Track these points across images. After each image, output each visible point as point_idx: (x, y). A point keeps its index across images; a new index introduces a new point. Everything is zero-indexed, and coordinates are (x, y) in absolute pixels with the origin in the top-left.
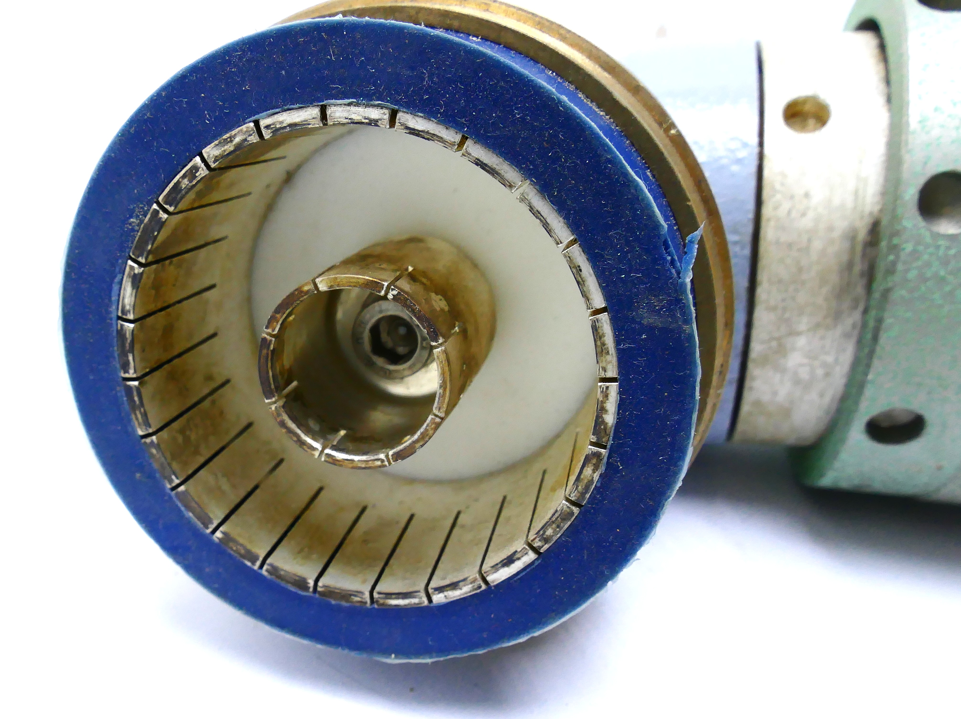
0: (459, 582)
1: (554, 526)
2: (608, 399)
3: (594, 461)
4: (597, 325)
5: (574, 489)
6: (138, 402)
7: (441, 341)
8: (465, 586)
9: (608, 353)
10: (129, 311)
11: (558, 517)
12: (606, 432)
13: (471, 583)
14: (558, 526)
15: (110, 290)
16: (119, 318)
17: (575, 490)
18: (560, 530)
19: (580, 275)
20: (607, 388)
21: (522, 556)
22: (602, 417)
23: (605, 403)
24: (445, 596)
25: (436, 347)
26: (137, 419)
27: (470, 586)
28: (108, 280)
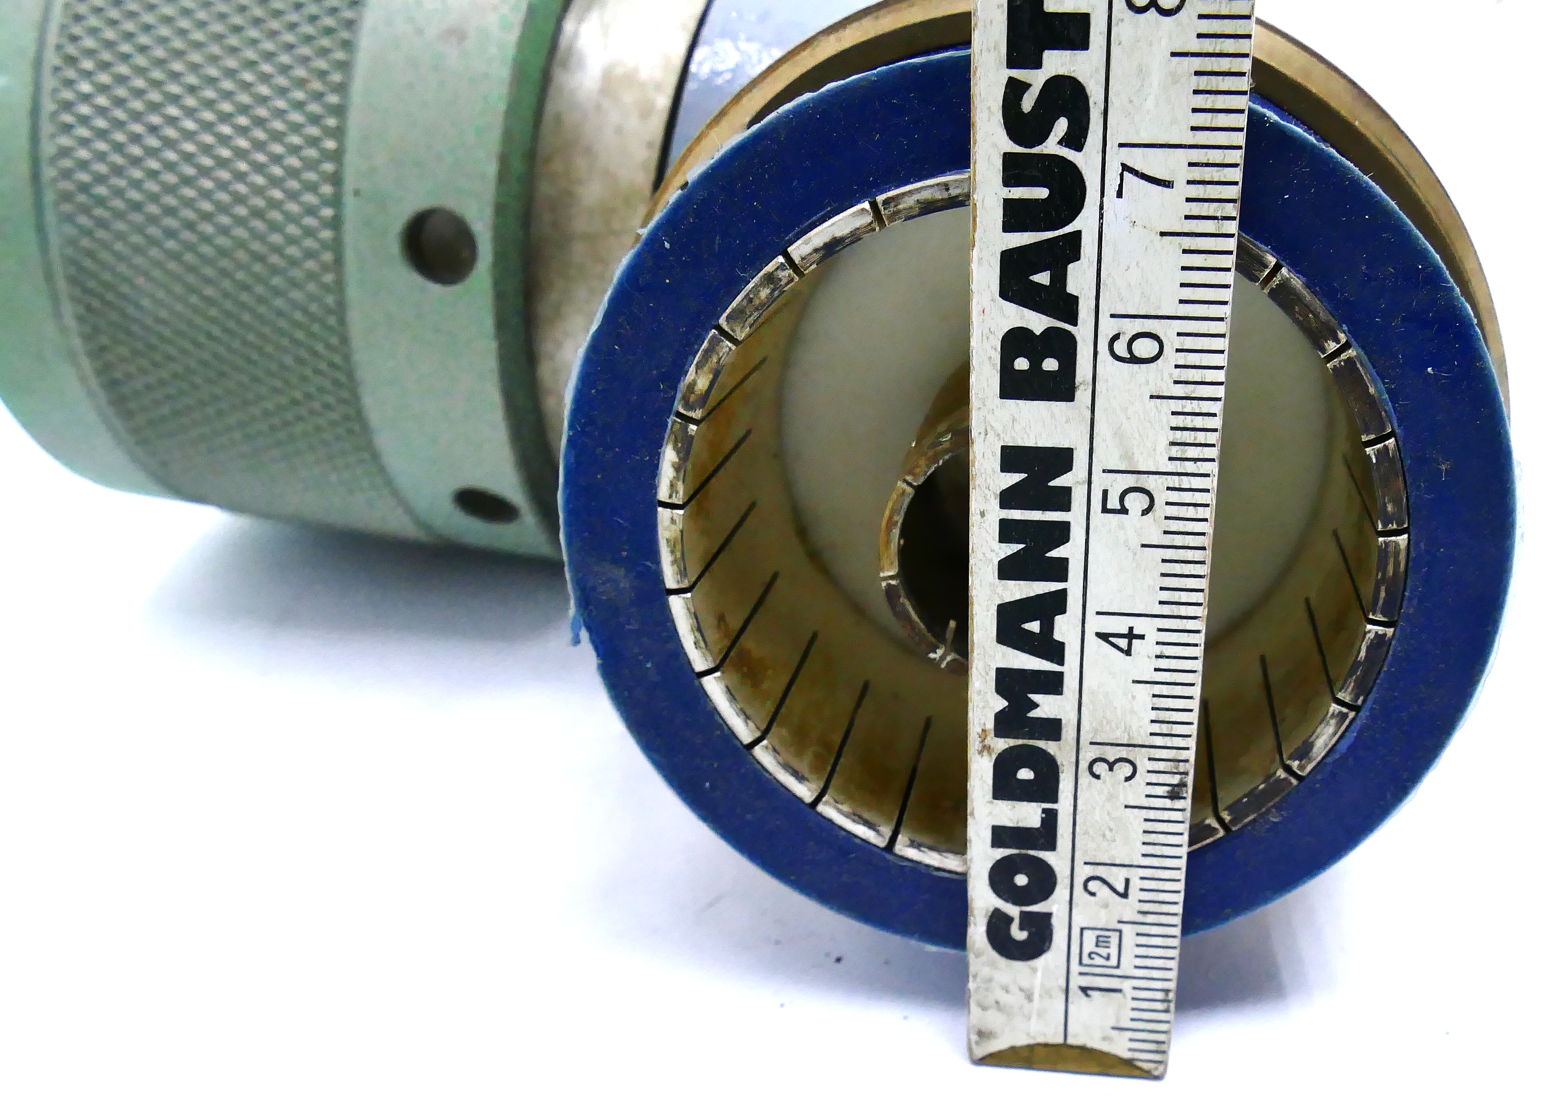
0: (920, 215)
1: (757, 302)
2: (671, 482)
3: (692, 398)
4: (679, 577)
5: (723, 359)
6: (1383, 588)
7: (884, 584)
8: (911, 208)
9: (668, 541)
10: (1333, 714)
11: (750, 316)
12: (675, 437)
13: (899, 211)
14: (751, 301)
15: (1352, 748)
16: (1356, 709)
17: (722, 357)
18: (748, 294)
19: (695, 637)
20: (670, 497)
21: (810, 254)
22: (680, 459)
23: (674, 477)
24: (947, 190)
25: (892, 577)
26: (1397, 564)
27: (901, 207)
28: (1351, 760)
